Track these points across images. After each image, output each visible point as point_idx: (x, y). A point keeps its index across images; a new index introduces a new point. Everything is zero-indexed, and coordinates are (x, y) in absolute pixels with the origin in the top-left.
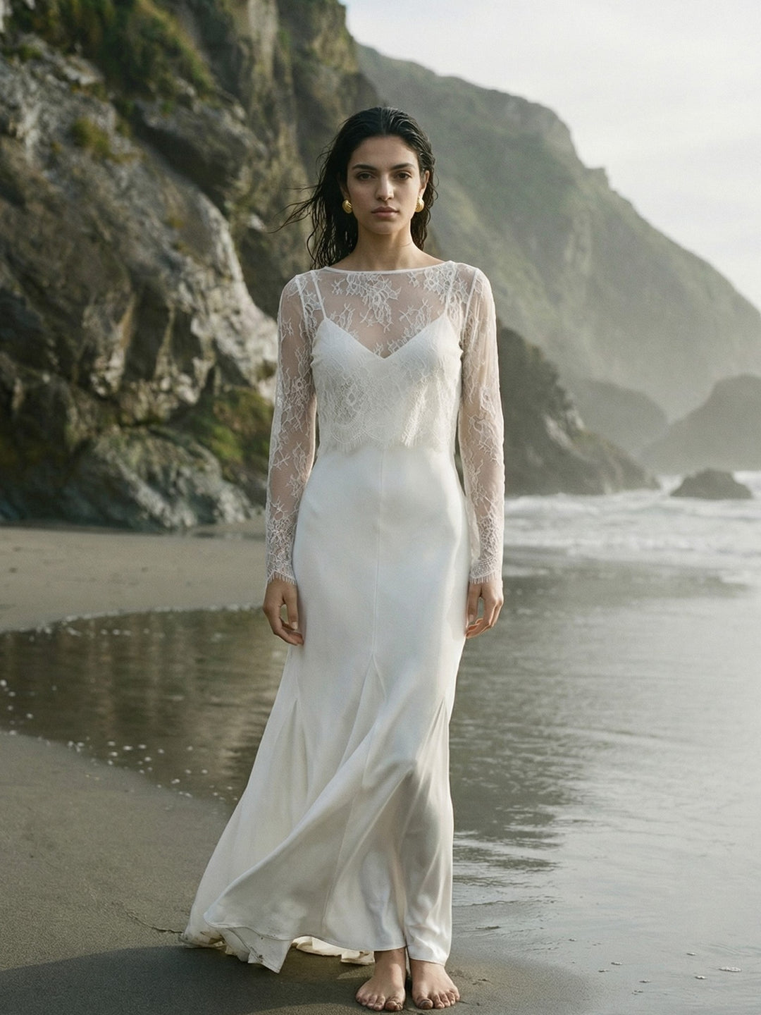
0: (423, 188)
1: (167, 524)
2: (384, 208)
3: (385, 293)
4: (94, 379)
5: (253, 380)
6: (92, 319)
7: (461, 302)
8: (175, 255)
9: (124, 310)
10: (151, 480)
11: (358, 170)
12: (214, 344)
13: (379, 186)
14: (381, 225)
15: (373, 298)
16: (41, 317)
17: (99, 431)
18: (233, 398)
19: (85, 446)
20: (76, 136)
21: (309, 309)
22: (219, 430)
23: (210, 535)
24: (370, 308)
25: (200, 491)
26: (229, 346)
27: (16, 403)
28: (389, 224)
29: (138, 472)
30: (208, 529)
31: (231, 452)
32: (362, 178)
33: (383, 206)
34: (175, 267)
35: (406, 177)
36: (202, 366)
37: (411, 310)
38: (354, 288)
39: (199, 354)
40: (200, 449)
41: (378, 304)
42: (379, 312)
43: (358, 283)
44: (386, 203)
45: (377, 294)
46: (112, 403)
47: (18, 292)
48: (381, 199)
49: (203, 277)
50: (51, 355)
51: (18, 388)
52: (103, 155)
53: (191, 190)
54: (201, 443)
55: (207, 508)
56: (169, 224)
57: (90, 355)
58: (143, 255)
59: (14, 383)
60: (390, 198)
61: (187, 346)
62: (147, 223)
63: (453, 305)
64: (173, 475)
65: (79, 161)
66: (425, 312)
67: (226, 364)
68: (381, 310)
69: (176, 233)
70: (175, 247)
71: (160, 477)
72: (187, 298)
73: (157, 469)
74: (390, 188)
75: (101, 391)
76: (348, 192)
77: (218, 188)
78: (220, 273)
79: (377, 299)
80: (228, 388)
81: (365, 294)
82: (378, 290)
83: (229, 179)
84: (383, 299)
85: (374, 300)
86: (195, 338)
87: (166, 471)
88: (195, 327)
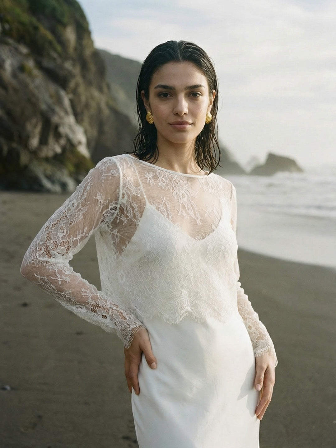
0: (210, 104)
2: (181, 122)
6: (29, 127)
8: (53, 106)
11: (160, 89)
12: (66, 135)
13: (177, 103)
14: (178, 135)
17: (31, 162)
19: (26, 167)
20: (22, 68)
23: (65, 194)
26: (71, 136)
28: (184, 134)
30: (64, 192)
31: (71, 168)
32: (162, 96)
33: (179, 120)
34: (52, 110)
35: (198, 95)
36: (63, 141)
39: (61, 138)
44: (182, 117)
46: (34, 153)
48: (178, 114)
49: (62, 114)
52: (30, 74)
55: (64, 186)
56: (51, 96)
58: (43, 107)
59: (4, 147)
60: (185, 114)
61: (58, 136)
65: (23, 76)
67: (69, 141)
69: (54, 99)
70: (54, 104)
74: (185, 105)
76: (150, 106)
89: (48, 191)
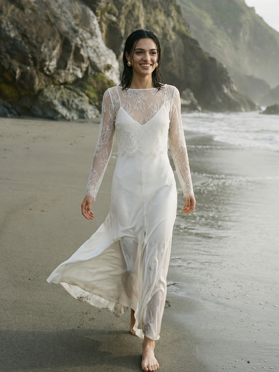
1: (67, 118)
3: (142, 98)
4: (45, 69)
5: (103, 71)
6: (44, 50)
7: (169, 101)
8: (77, 28)
9: (56, 46)
10: (63, 104)
11: (137, 50)
12: (89, 58)
15: (138, 99)
16: (27, 47)
17: (46, 86)
18: (95, 77)
19: (41, 91)
21: (114, 102)
22: (88, 87)
23: (83, 122)
24: (137, 103)
25: (80, 108)
26: (95, 60)
27: (17, 77)
28: (147, 71)
29: (59, 101)
30: (82, 120)
31: (93, 94)
32: (139, 53)
34: (75, 31)
36: (84, 66)
37: (152, 104)
38: (131, 95)
39: (83, 61)
40: (81, 93)
41: (140, 102)
42: (141, 105)
43: (132, 93)
45: (139, 98)
46: (51, 78)
47: (20, 39)
48: (146, 61)
49: (86, 35)
50: (30, 60)
51: (18, 71)
53: (84, 6)
54: (82, 91)
55: (82, 113)
56: (75, 17)
57: (44, 61)
58: (65, 28)
59: (17, 70)
61: (79, 59)
62: (67, 16)
63: (167, 102)
64: (71, 102)
66: (157, 105)
67: (93, 65)
68: (141, 104)
69: (78, 20)
70: (77, 25)
71: (67, 103)
72: (80, 42)
73: (65, 100)
75: (48, 73)
77: (94, 5)
78: (92, 34)
79: (139, 100)
80: (93, 73)
81: (135, 98)
82: (139, 96)
83: (98, 3)
84: (142, 100)
85: (138, 101)
86: (82, 56)
87: (68, 101)
88: (82, 52)
89: (63, 118)
